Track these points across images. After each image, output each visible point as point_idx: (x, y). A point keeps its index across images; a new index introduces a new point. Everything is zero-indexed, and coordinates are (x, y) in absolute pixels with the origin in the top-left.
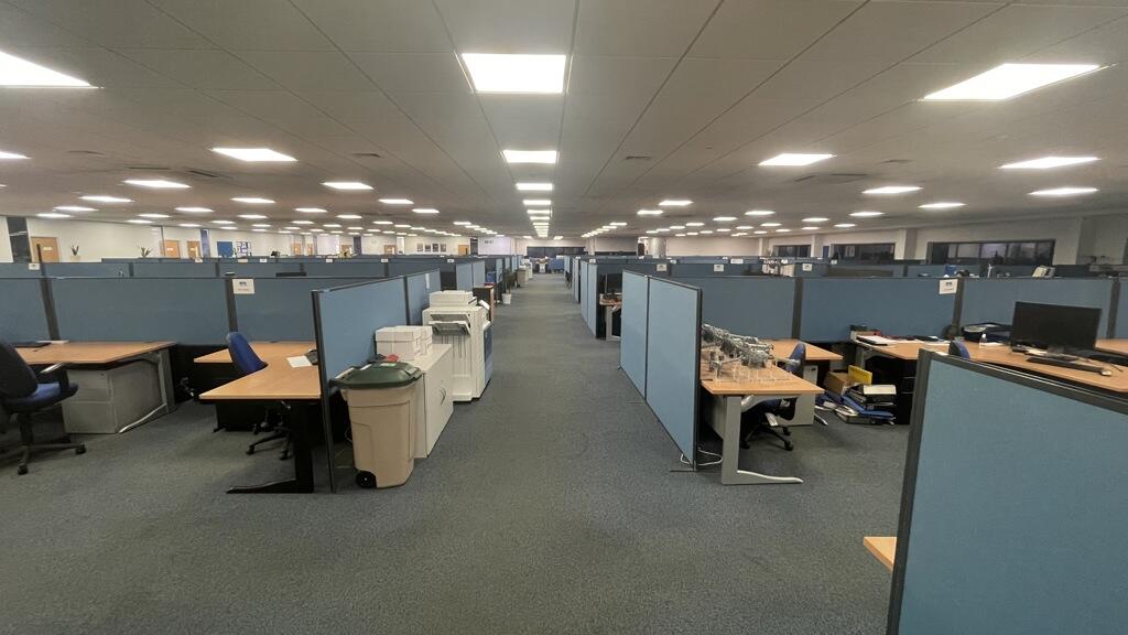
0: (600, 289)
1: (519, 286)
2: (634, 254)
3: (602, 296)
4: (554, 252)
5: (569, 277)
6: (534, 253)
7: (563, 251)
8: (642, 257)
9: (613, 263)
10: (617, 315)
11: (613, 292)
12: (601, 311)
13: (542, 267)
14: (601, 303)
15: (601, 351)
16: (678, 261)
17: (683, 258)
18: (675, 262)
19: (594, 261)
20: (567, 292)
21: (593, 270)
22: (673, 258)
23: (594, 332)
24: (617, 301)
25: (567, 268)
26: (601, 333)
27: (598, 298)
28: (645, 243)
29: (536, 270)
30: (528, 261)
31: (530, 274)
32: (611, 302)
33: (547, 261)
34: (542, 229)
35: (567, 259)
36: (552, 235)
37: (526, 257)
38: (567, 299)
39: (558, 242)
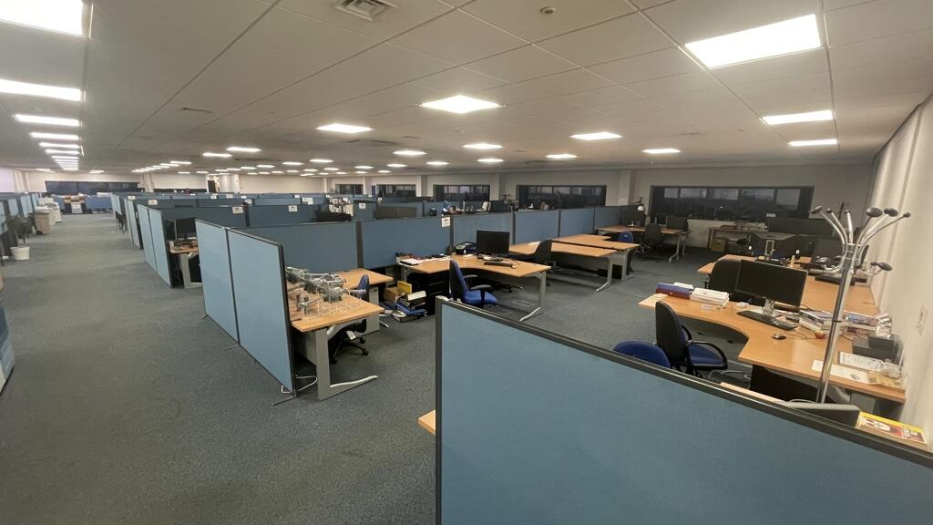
0: (169, 235)
1: (39, 233)
2: (205, 190)
3: (172, 243)
4: (94, 188)
5: (122, 219)
6: (54, 189)
7: (105, 187)
8: (214, 196)
9: (180, 205)
10: (195, 262)
11: (186, 237)
12: (173, 260)
13: (76, 207)
14: (172, 251)
15: (178, 304)
16: (253, 200)
17: (258, 196)
18: (250, 202)
19: (155, 202)
20: (119, 236)
21: (156, 217)
22: (249, 196)
23: (168, 282)
24: (192, 247)
25: (116, 206)
26: (177, 281)
27: (168, 246)
28: (215, 179)
29: (67, 210)
30: (50, 200)
31: (57, 216)
32: (185, 249)
33: (81, 198)
34: (70, 163)
35: (115, 200)
36: (87, 163)
37: (44, 195)
38: (126, 245)
39: (96, 176)
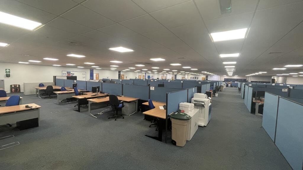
0: (254, 95)
1: (221, 91)
2: (270, 82)
3: (254, 99)
4: (234, 80)
5: (240, 89)
6: (226, 80)
7: (237, 80)
8: (274, 84)
9: (259, 87)
10: (261, 107)
11: (259, 97)
12: (253, 104)
13: (229, 85)
14: (254, 101)
15: (254, 119)
16: (294, 87)
17: (296, 85)
18: (292, 88)
19: (251, 85)
20: (238, 94)
21: (251, 90)
22: (291, 85)
23: (250, 111)
24: (261, 101)
25: (239, 86)
26: (253, 111)
27: (252, 99)
28: (276, 78)
29: (227, 86)
30: (224, 83)
31: (225, 87)
32: (258, 101)
33: (231, 83)
34: (230, 74)
35: (239, 83)
36: (234, 75)
37: (224, 82)
38: (239, 97)
39: (236, 77)
